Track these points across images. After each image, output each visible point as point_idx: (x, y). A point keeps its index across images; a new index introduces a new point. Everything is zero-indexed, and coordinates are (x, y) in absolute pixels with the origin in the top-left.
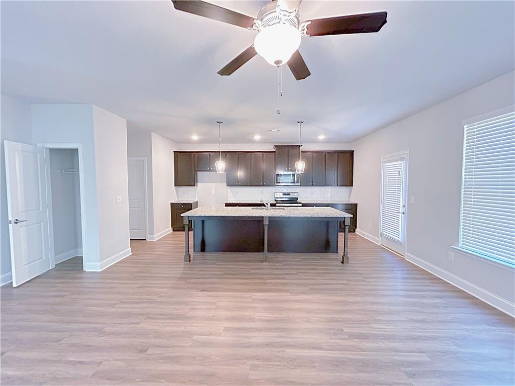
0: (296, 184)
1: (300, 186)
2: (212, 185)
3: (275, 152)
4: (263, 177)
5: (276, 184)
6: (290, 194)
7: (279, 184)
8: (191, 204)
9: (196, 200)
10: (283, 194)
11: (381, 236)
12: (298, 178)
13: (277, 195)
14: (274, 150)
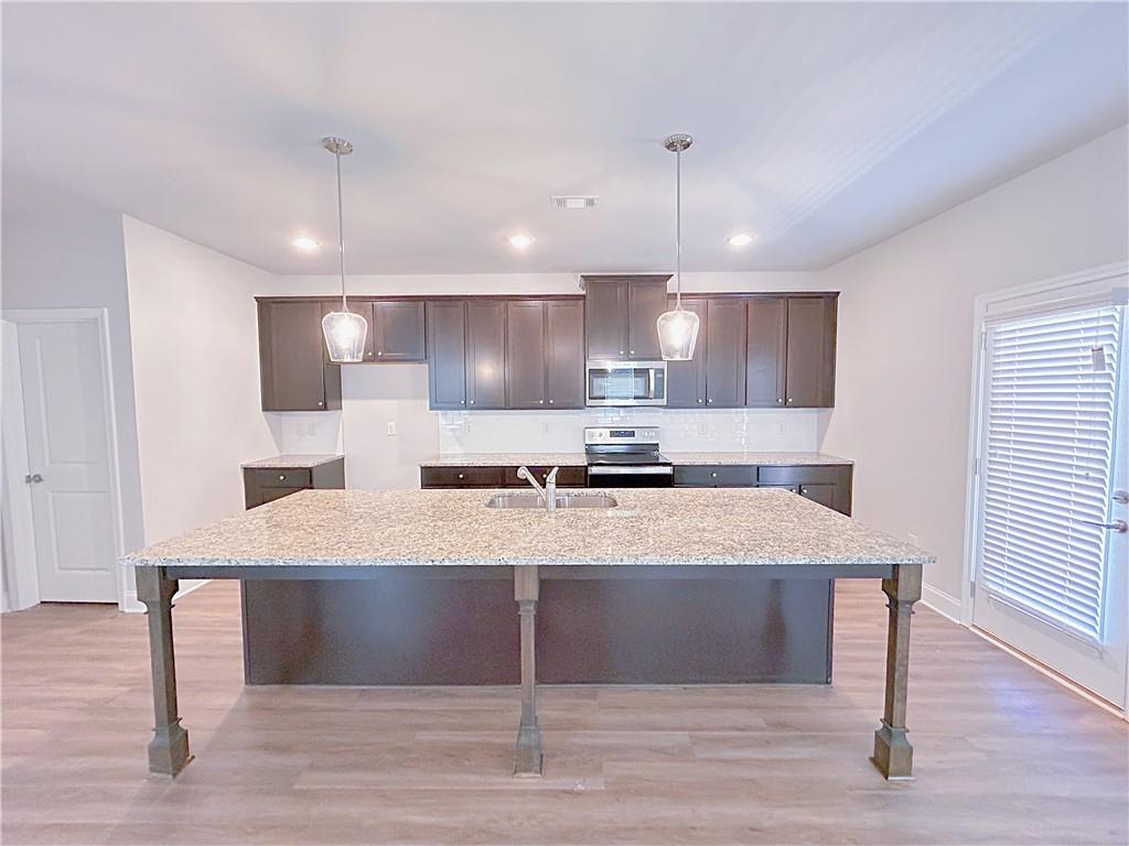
0: (654, 402)
1: (666, 407)
2: (390, 406)
3: (584, 296)
4: (546, 378)
5: (590, 402)
6: (632, 434)
7: (598, 402)
8: (310, 470)
9: (339, 454)
10: (613, 434)
11: (973, 594)
12: (659, 382)
13: (592, 436)
14: (583, 292)
